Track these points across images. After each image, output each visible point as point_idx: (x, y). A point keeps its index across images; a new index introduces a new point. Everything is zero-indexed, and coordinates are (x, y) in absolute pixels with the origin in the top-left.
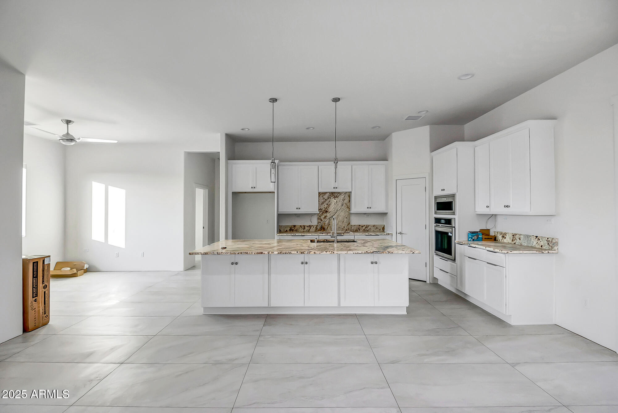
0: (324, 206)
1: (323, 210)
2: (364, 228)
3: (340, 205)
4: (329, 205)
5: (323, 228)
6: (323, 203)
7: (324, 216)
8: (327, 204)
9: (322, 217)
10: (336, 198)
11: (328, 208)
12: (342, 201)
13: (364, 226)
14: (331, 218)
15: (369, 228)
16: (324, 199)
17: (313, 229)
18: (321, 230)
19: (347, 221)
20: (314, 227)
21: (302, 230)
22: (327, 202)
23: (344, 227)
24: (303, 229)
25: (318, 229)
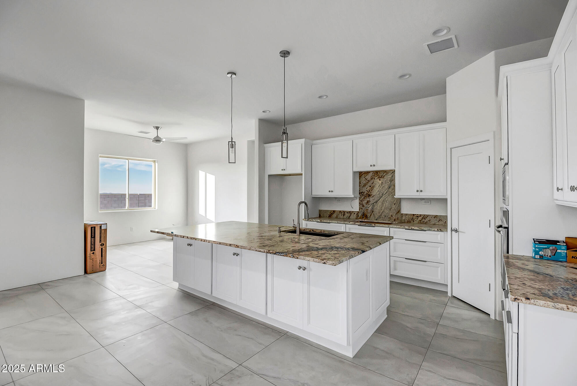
0: (367, 188)
1: (365, 193)
2: (420, 218)
3: (387, 187)
4: (372, 188)
5: (365, 215)
6: (365, 185)
7: (366, 201)
8: (370, 186)
9: (364, 202)
10: (381, 179)
11: (371, 190)
12: (389, 182)
13: (420, 216)
14: (375, 204)
15: (428, 219)
16: (366, 180)
17: (353, 216)
18: (363, 218)
19: (396, 208)
20: (354, 213)
21: (342, 217)
22: (369, 184)
23: (392, 216)
24: (343, 215)
25: (359, 215)
